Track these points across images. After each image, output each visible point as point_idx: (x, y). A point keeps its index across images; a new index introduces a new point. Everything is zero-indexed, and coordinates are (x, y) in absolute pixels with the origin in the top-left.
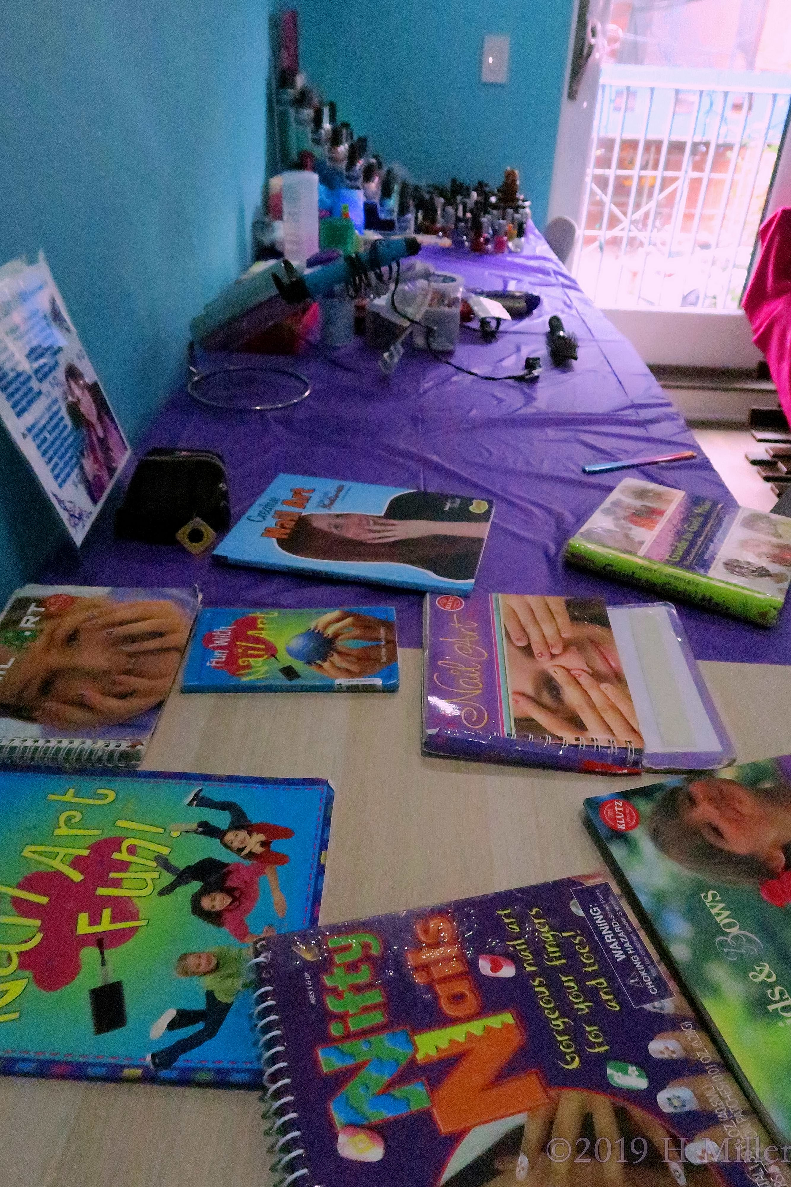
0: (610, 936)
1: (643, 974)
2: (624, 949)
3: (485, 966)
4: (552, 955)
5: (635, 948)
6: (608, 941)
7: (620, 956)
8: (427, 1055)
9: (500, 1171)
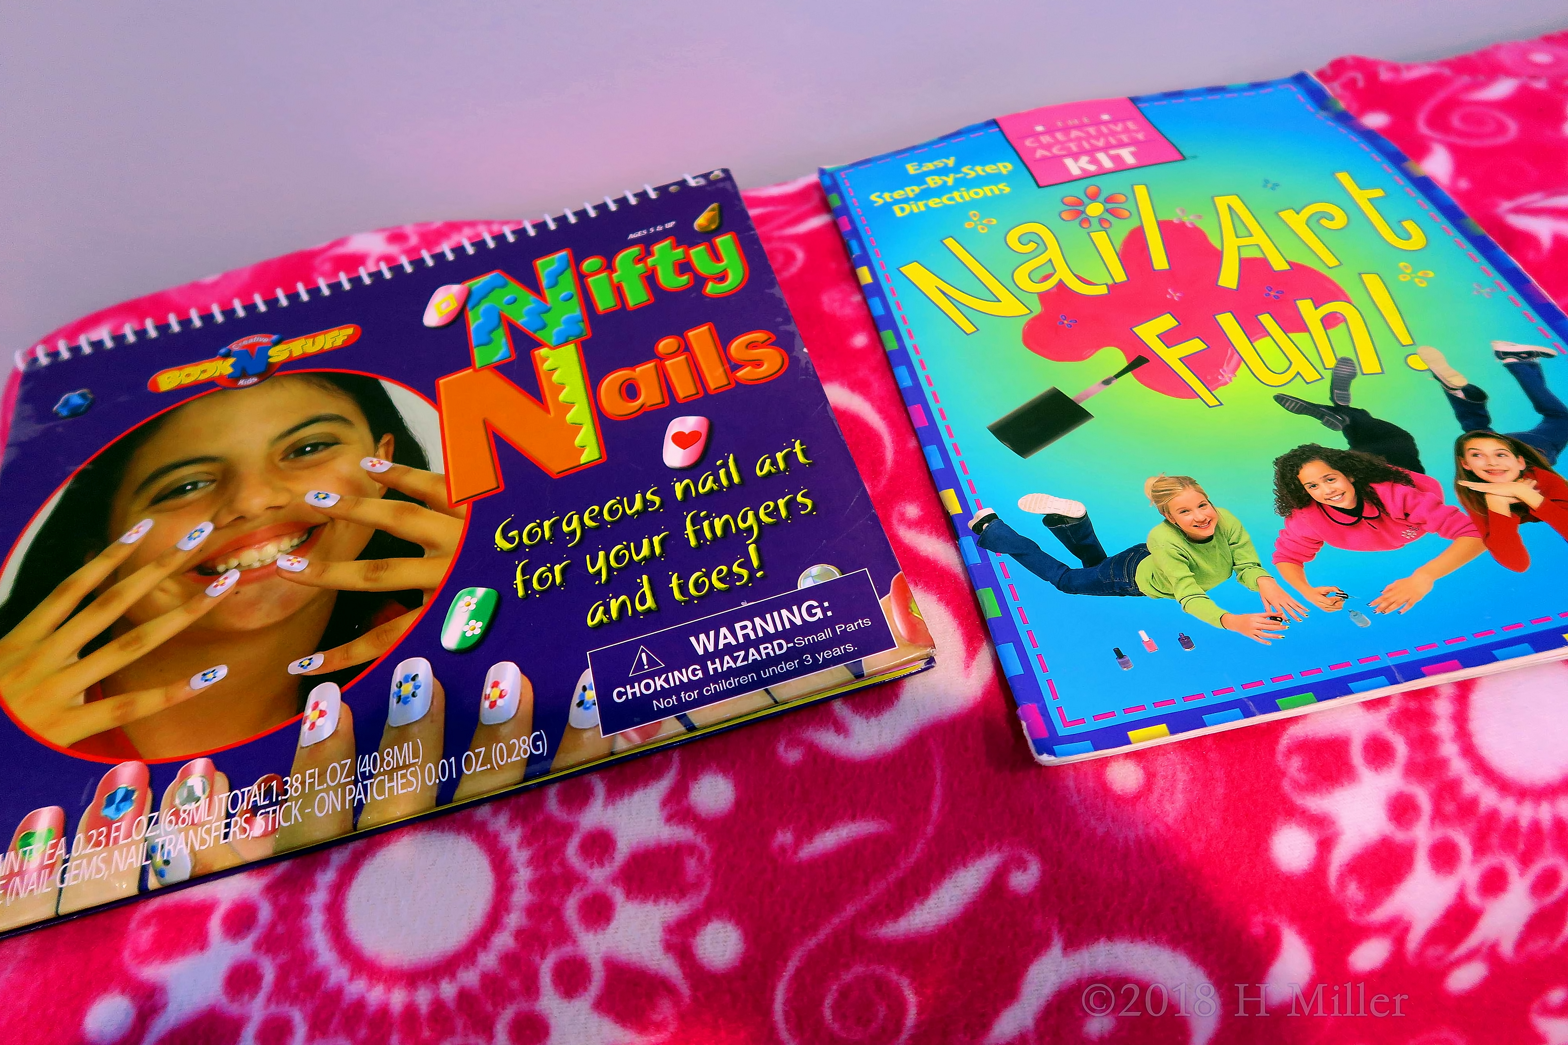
0: (749, 631)
1: (660, 682)
2: (719, 654)
3: (688, 424)
4: (706, 524)
5: (718, 677)
6: (737, 626)
7: (702, 644)
8: (545, 360)
9: (377, 439)
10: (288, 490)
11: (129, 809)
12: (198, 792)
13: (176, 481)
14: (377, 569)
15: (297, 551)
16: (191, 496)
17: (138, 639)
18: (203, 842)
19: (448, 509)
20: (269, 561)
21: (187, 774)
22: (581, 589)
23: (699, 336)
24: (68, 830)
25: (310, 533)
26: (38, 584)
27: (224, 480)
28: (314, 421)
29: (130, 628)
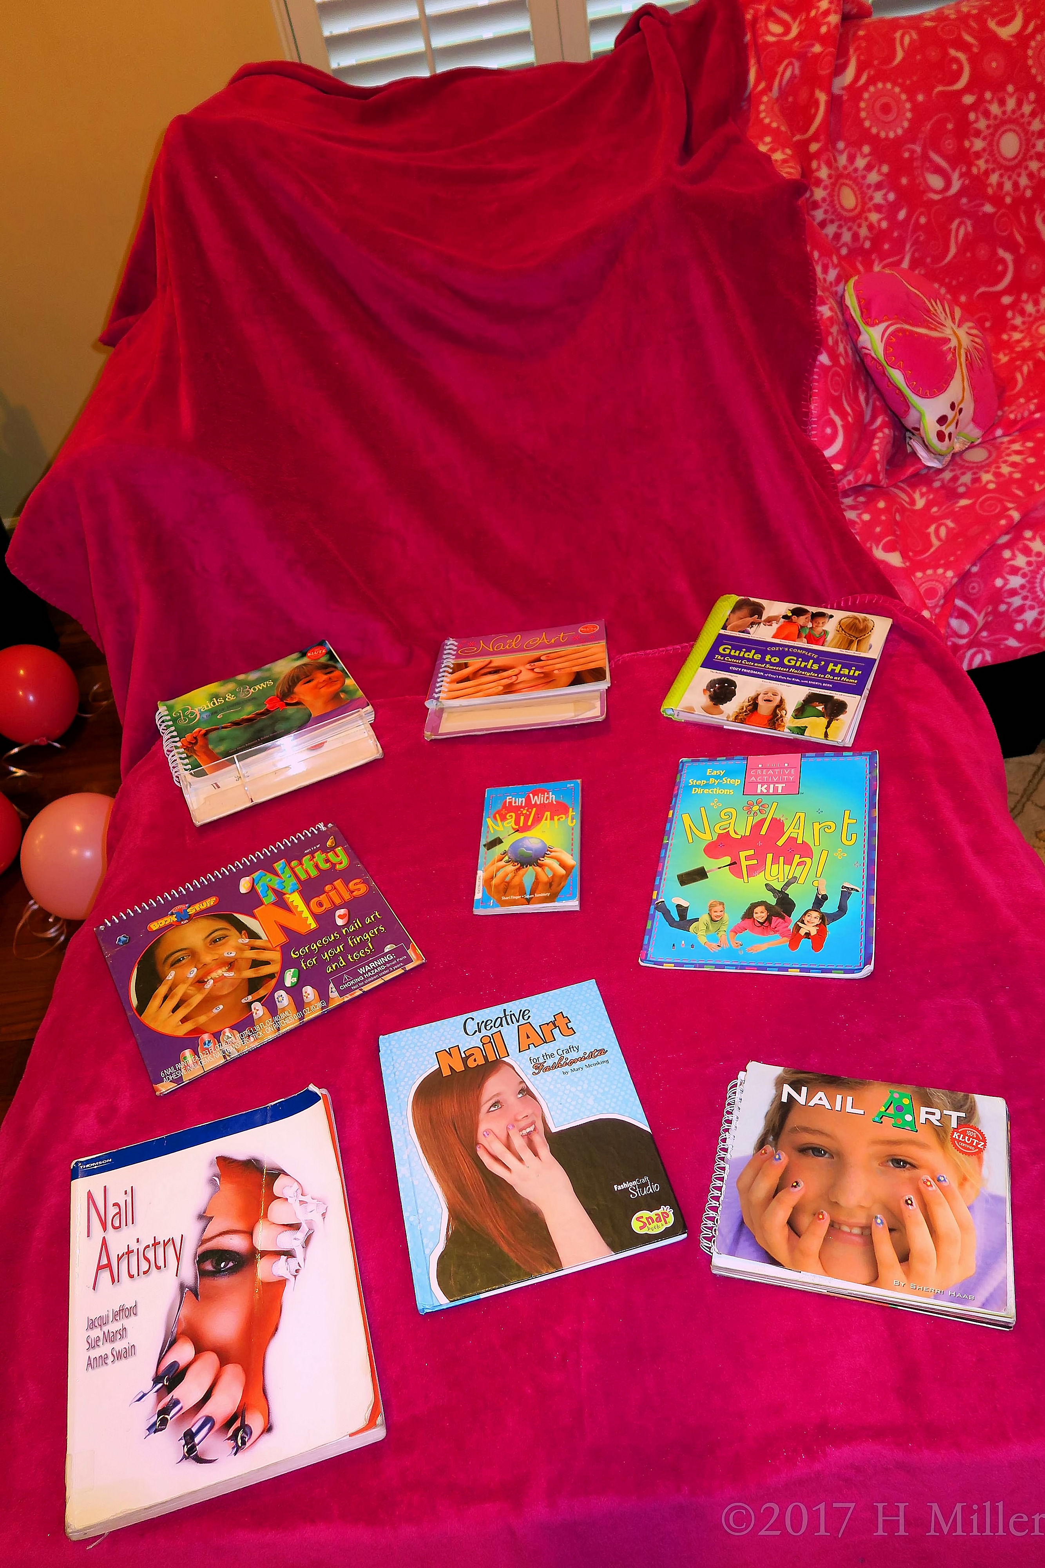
0: (374, 965)
1: (352, 982)
2: (367, 973)
3: (342, 911)
4: (354, 939)
5: (368, 978)
6: (370, 965)
7: (361, 971)
8: (288, 899)
9: (241, 933)
10: (218, 954)
11: (211, 1045)
12: (230, 1036)
13: (175, 958)
14: (257, 970)
15: (229, 970)
17: (189, 1004)
18: (238, 1046)
19: (273, 950)
20: (221, 975)
22: (323, 964)
23: (338, 883)
24: (196, 1053)
25: (231, 964)
26: (145, 998)
27: (193, 954)
28: (217, 930)
29: (185, 1001)
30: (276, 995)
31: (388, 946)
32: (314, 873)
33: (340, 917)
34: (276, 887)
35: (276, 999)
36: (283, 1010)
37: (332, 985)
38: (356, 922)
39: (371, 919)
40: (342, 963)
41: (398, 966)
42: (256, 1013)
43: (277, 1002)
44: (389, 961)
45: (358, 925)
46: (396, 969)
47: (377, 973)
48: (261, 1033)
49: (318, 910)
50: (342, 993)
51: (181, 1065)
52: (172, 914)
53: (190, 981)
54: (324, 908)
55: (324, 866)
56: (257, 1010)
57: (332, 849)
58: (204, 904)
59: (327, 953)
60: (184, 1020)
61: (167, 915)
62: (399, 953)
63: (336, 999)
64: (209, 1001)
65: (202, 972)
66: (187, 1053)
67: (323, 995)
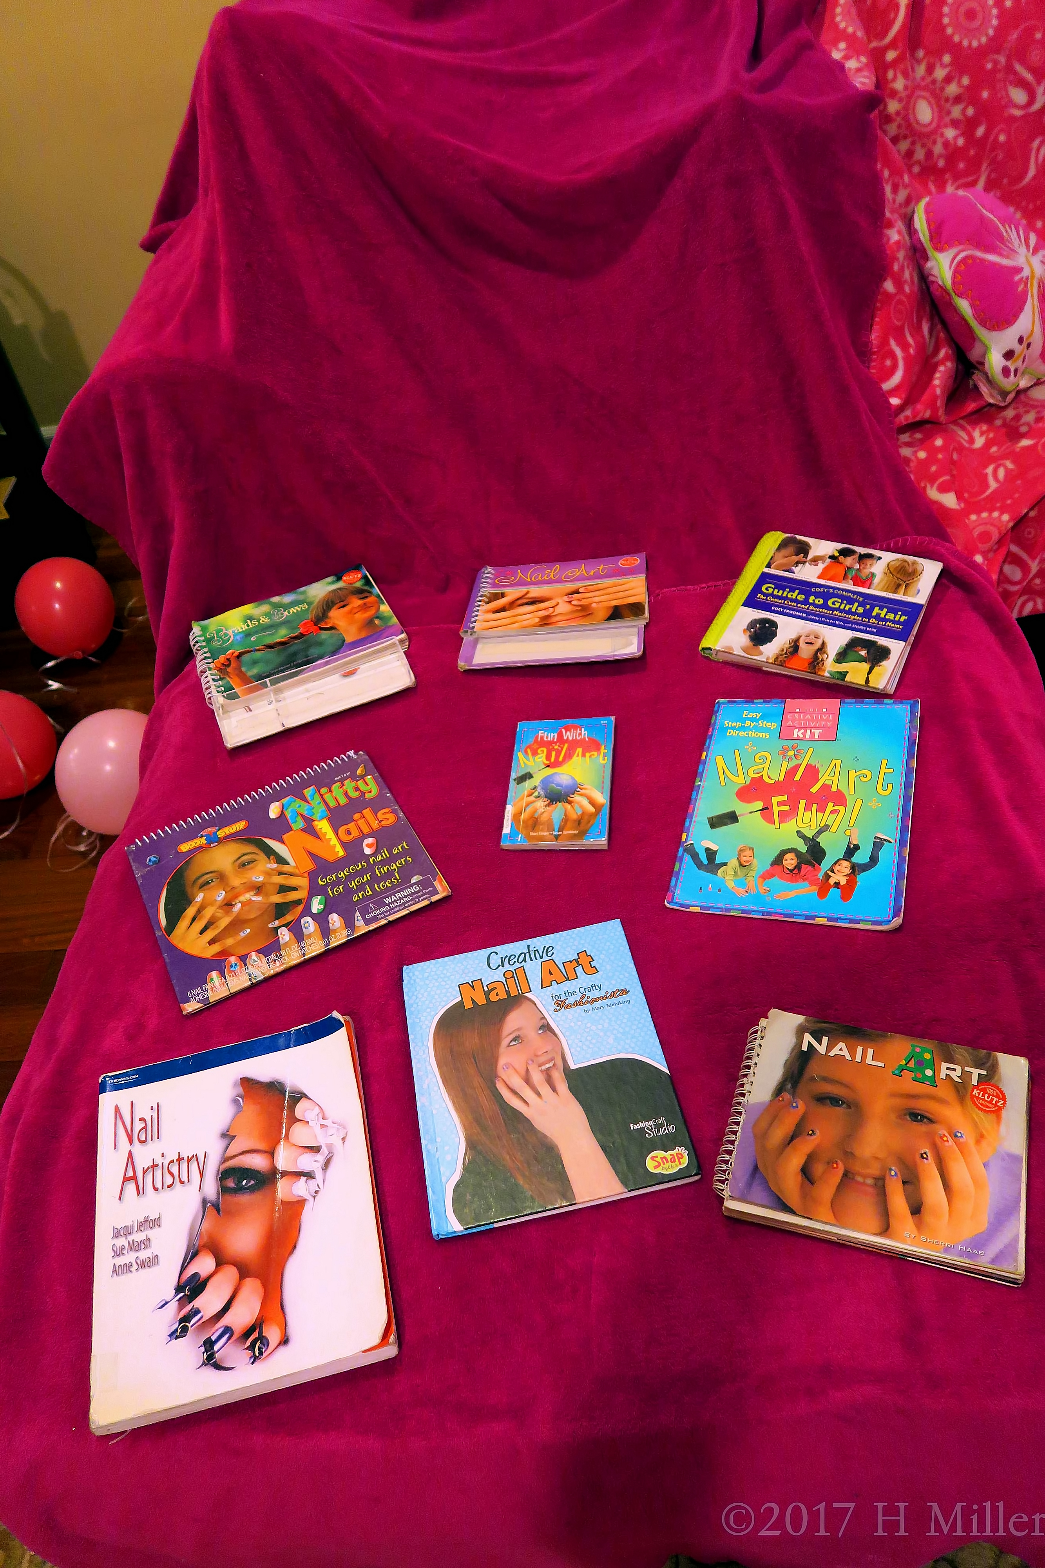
0: (400, 895)
1: (378, 912)
2: (393, 902)
3: (370, 840)
4: (382, 869)
5: (394, 908)
6: (396, 895)
7: (387, 901)
8: (317, 826)
9: (269, 858)
10: (246, 878)
11: (238, 967)
12: (257, 960)
13: (205, 880)
14: (284, 895)
15: (257, 894)
16: (212, 884)
18: (263, 969)
19: (301, 876)
20: (249, 899)
21: (251, 956)
22: (349, 892)
23: (367, 812)
24: (222, 975)
25: (258, 889)
26: (174, 918)
27: (221, 877)
28: (244, 855)
29: (213, 923)
30: (302, 921)
31: (415, 877)
32: (343, 801)
33: (368, 846)
34: (305, 813)
35: (303, 926)
36: (309, 936)
37: (358, 914)
38: (384, 852)
39: (398, 849)
40: (368, 893)
41: (425, 897)
42: (282, 938)
43: (304, 929)
44: (416, 892)
45: (385, 854)
46: (422, 900)
47: (403, 904)
48: (286, 959)
49: (346, 838)
50: (367, 922)
51: (208, 986)
52: (202, 836)
53: (218, 904)
54: (352, 836)
55: (354, 794)
56: (284, 935)
57: (363, 777)
58: (234, 827)
59: (354, 882)
60: (212, 942)
61: (196, 837)
62: (425, 884)
63: (362, 928)
64: (236, 924)
65: (231, 895)
66: (214, 974)
67: (349, 924)
